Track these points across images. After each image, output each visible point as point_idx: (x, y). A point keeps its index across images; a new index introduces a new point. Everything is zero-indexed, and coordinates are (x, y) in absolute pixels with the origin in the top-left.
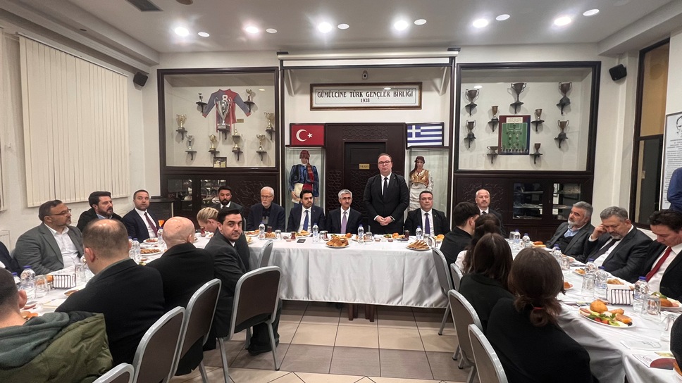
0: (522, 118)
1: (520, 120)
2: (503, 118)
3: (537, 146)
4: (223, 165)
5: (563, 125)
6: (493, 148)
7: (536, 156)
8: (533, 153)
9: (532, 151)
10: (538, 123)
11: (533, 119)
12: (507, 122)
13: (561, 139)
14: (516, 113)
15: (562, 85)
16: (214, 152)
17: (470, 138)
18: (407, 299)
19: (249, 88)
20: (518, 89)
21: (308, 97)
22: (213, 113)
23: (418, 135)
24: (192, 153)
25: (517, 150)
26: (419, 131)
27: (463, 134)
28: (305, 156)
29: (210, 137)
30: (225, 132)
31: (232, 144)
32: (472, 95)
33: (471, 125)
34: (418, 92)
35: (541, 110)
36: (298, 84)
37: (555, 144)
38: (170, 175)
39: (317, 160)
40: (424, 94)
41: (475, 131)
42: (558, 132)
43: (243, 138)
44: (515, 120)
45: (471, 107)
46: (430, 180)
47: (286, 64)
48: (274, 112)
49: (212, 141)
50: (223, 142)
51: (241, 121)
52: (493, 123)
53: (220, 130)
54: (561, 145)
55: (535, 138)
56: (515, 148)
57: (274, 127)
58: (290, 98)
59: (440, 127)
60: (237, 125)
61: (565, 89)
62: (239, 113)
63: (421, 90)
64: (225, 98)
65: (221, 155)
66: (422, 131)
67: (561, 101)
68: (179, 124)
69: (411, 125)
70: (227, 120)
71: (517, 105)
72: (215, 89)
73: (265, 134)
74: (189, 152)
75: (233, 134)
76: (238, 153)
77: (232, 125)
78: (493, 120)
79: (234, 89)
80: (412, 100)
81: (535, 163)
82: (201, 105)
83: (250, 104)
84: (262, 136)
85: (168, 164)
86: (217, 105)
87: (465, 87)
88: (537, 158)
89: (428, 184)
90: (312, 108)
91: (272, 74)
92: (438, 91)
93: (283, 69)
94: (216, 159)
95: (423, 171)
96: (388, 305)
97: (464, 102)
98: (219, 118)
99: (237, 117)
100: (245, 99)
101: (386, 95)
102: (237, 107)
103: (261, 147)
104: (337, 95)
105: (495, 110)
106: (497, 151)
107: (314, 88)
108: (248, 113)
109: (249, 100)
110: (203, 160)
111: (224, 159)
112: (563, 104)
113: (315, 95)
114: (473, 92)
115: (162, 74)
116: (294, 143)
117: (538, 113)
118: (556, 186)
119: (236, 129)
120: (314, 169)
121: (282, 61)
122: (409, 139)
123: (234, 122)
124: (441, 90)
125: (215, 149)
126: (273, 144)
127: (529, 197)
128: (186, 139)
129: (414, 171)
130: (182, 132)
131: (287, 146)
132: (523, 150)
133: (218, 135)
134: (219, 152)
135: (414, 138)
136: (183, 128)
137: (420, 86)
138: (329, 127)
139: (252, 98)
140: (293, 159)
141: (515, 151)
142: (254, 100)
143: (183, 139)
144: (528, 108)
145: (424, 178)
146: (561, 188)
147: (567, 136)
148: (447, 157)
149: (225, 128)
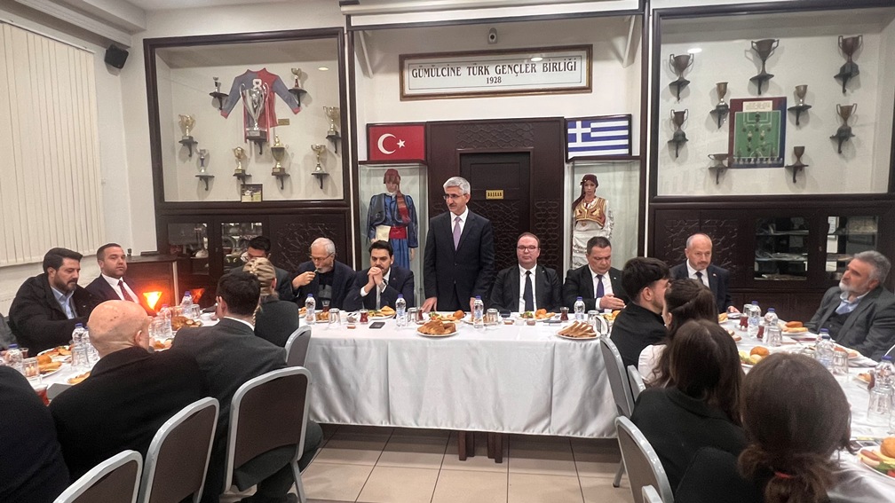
0: (771, 102)
1: (767, 107)
2: (737, 104)
3: (799, 152)
4: (257, 198)
5: (845, 113)
6: (719, 157)
7: (797, 170)
8: (791, 164)
9: (789, 160)
10: (800, 111)
11: (791, 103)
12: (745, 110)
13: (842, 137)
14: (760, 93)
15: (845, 41)
16: (242, 176)
17: (679, 141)
18: (560, 424)
19: (296, 66)
20: (763, 51)
21: (396, 78)
22: (238, 110)
23: (586, 137)
24: (206, 179)
25: (762, 160)
26: (588, 130)
27: (665, 135)
28: (392, 179)
29: (234, 150)
30: (260, 141)
31: (271, 162)
32: (681, 64)
33: (679, 118)
34: (585, 63)
35: (805, 87)
36: (378, 57)
37: (831, 147)
38: (170, 216)
39: (413, 186)
40: (596, 66)
41: (686, 128)
42: (835, 125)
43: (289, 151)
44: (759, 106)
45: (679, 86)
46: (607, 214)
47: (355, 22)
48: (338, 105)
49: (239, 157)
50: (257, 158)
51: (285, 122)
52: (719, 113)
53: (251, 138)
54: (843, 149)
55: (794, 137)
56: (757, 156)
57: (339, 131)
58: (366, 80)
59: (625, 123)
60: (279, 129)
61: (849, 48)
62: (282, 109)
63: (590, 58)
64: (257, 83)
65: (254, 181)
66: (594, 130)
67: (843, 69)
68: (184, 131)
69: (574, 120)
70: (262, 122)
71: (761, 80)
72: (241, 70)
73: (326, 143)
74: (201, 177)
75: (272, 146)
76: (281, 176)
77: (271, 130)
78: (718, 107)
79: (273, 69)
80: (576, 76)
81: (795, 181)
82: (218, 96)
83: (298, 93)
84: (320, 148)
85: (169, 198)
86: (244, 97)
87: (668, 52)
88: (798, 173)
89: (604, 222)
90: (404, 97)
91: (334, 40)
92: (621, 59)
93: (353, 30)
94: (245, 187)
95: (596, 200)
96: (526, 433)
97: (667, 78)
98: (248, 117)
99: (279, 115)
100: (290, 85)
101: (529, 69)
102: (278, 98)
103: (319, 166)
104: (445, 72)
105: (722, 89)
106: (726, 163)
107: (407, 62)
108: (296, 110)
109: (297, 86)
110: (225, 191)
111: (259, 187)
112: (847, 75)
113: (407, 74)
114: (683, 60)
115: (151, 46)
116: (374, 158)
117: (801, 92)
118: (833, 222)
119: (278, 136)
120: (408, 200)
121: (348, 17)
122: (571, 145)
123: (274, 124)
124: (626, 57)
125: (243, 171)
126: (339, 160)
127: (785, 242)
128: (195, 156)
129: (580, 199)
130: (189, 143)
131: (363, 163)
132: (772, 159)
133: (249, 147)
134: (250, 176)
135: (579, 143)
136: (191, 138)
137: (588, 51)
138: (433, 128)
139: (302, 84)
140: (372, 185)
141: (758, 162)
142: (306, 86)
143: (190, 156)
144: (782, 85)
145: (597, 213)
146: (842, 224)
147: (853, 132)
148: (637, 174)
149: (258, 134)
